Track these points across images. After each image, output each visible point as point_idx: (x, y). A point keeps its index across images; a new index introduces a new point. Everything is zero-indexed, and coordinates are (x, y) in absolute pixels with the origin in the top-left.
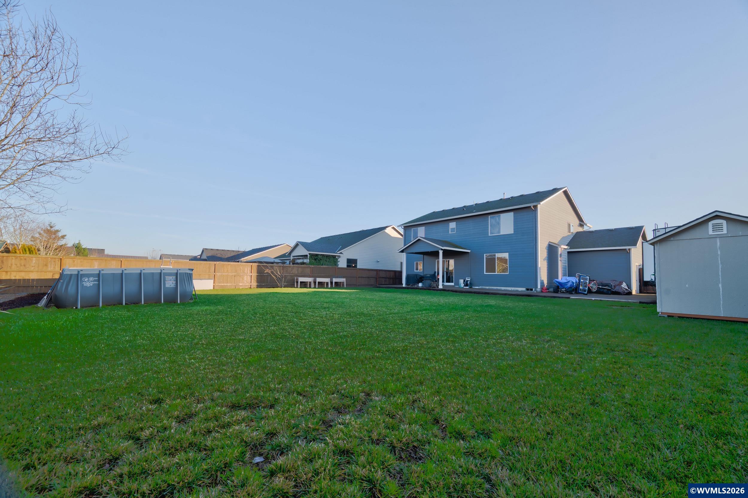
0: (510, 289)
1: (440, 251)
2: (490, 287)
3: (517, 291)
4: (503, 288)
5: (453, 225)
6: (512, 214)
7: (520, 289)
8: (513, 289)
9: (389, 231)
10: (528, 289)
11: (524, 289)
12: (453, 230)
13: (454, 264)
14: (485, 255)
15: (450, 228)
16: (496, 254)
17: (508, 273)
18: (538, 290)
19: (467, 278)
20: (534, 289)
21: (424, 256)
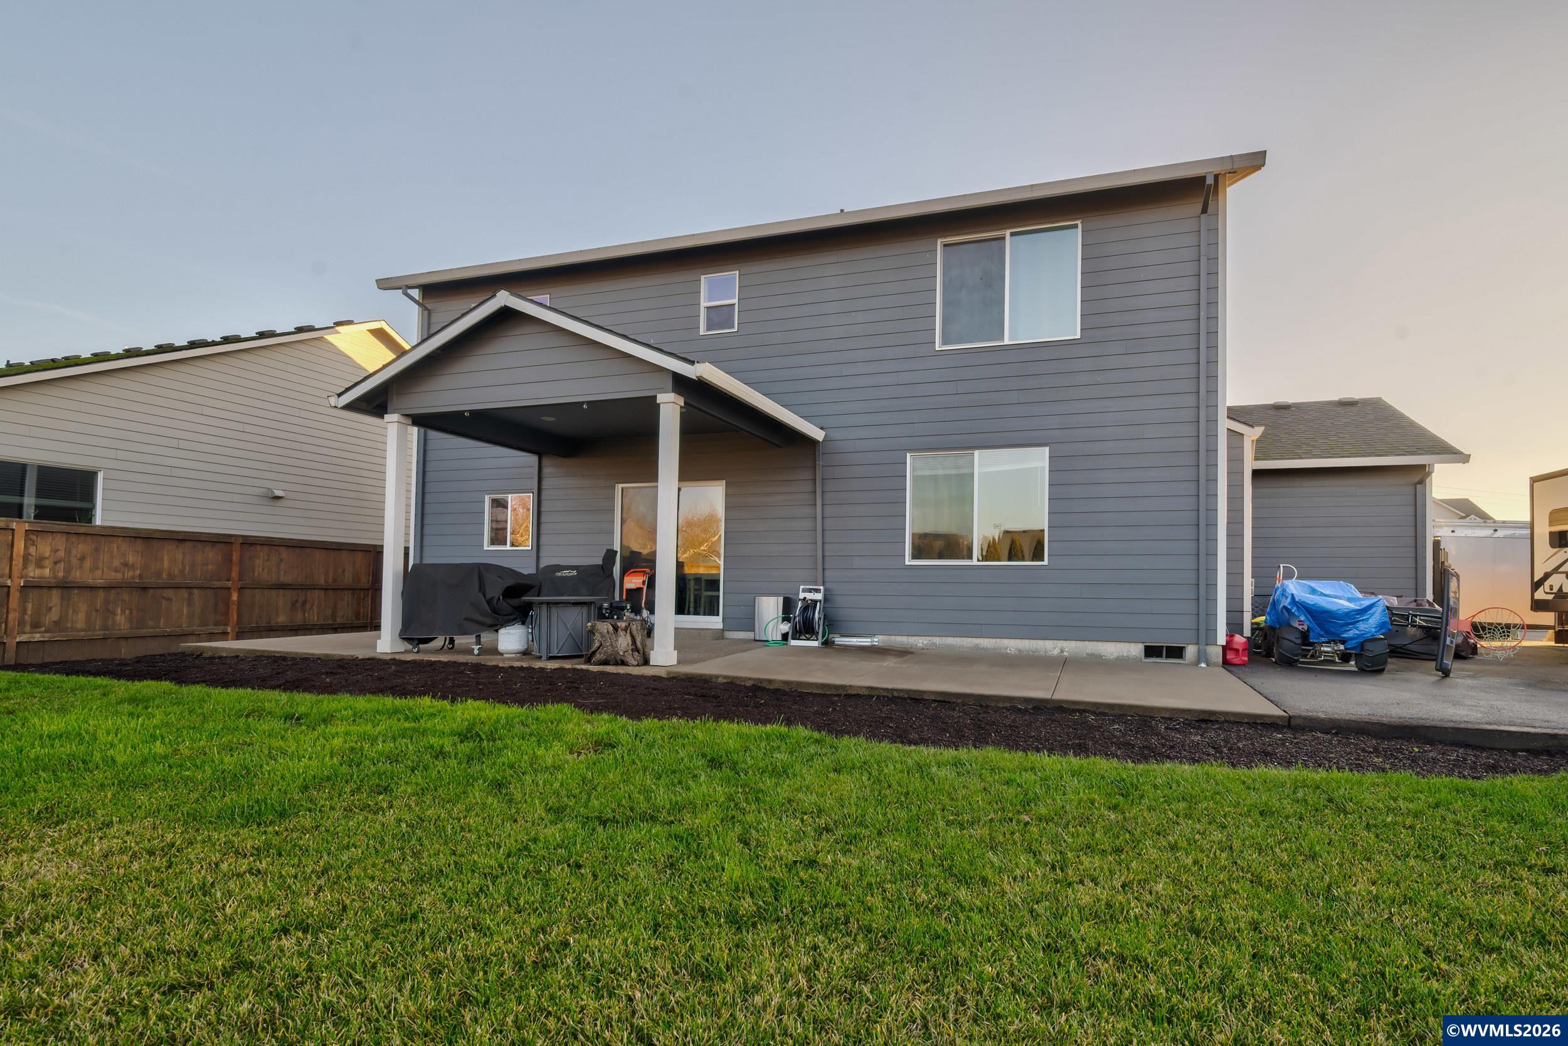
0: (1051, 648)
1: (661, 398)
2: (937, 640)
4: (1012, 644)
7: (1111, 649)
8: (1070, 647)
10: (1151, 651)
11: (1136, 650)
12: (720, 313)
13: (728, 508)
14: (913, 458)
15: (704, 303)
16: (977, 453)
17: (1046, 562)
18: (1216, 653)
19: (804, 591)
20: (1191, 651)
21: (545, 462)
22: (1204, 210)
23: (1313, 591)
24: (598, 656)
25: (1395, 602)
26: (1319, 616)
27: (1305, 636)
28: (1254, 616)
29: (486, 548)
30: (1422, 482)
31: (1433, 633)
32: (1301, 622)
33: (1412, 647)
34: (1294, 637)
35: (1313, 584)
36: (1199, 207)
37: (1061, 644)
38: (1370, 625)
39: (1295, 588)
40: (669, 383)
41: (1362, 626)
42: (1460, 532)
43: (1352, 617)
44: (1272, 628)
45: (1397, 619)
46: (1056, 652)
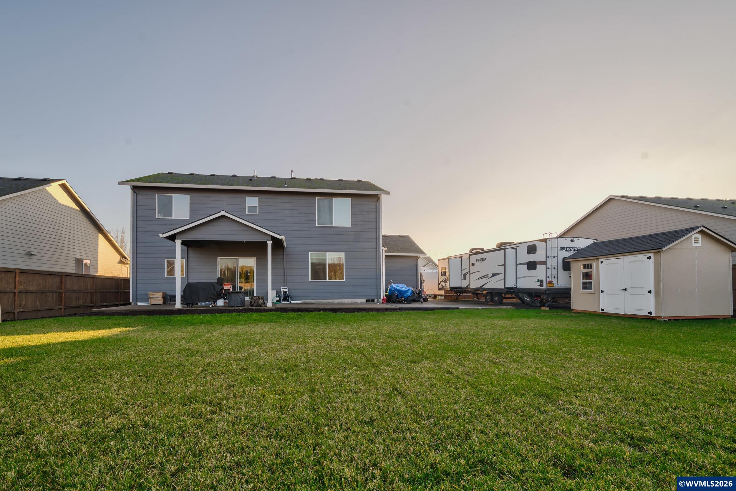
0: (346, 301)
1: (268, 242)
2: (318, 301)
3: (356, 303)
4: (337, 301)
5: (252, 201)
6: (349, 200)
7: (359, 301)
8: (350, 301)
9: (54, 189)
10: (368, 301)
11: (364, 301)
12: (252, 209)
13: (257, 265)
14: (311, 254)
15: (247, 205)
16: (327, 253)
17: (344, 281)
18: (381, 300)
19: (282, 289)
20: (376, 300)
21: (189, 249)
22: (377, 201)
23: (398, 286)
24: (255, 305)
25: (412, 289)
26: (400, 292)
27: (397, 296)
28: (386, 293)
29: (165, 277)
30: (418, 260)
31: (419, 296)
32: (396, 293)
33: (416, 299)
34: (395, 297)
35: (398, 285)
36: (376, 200)
37: (348, 300)
38: (409, 293)
39: (394, 286)
40: (270, 238)
41: (408, 294)
42: (426, 271)
43: (406, 292)
44: (389, 295)
45: (413, 293)
46: (347, 302)
